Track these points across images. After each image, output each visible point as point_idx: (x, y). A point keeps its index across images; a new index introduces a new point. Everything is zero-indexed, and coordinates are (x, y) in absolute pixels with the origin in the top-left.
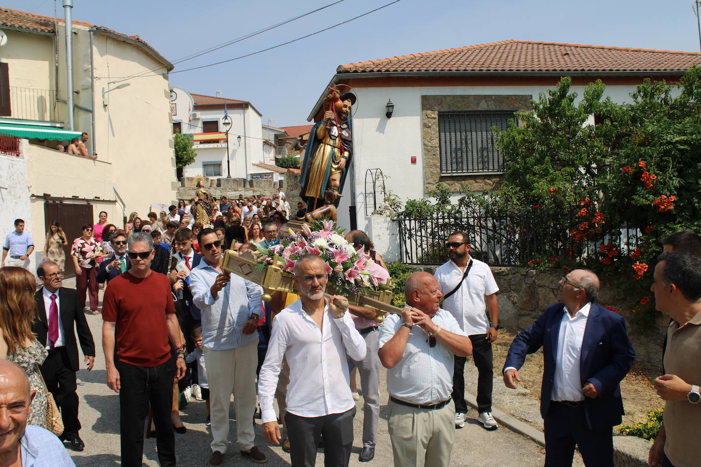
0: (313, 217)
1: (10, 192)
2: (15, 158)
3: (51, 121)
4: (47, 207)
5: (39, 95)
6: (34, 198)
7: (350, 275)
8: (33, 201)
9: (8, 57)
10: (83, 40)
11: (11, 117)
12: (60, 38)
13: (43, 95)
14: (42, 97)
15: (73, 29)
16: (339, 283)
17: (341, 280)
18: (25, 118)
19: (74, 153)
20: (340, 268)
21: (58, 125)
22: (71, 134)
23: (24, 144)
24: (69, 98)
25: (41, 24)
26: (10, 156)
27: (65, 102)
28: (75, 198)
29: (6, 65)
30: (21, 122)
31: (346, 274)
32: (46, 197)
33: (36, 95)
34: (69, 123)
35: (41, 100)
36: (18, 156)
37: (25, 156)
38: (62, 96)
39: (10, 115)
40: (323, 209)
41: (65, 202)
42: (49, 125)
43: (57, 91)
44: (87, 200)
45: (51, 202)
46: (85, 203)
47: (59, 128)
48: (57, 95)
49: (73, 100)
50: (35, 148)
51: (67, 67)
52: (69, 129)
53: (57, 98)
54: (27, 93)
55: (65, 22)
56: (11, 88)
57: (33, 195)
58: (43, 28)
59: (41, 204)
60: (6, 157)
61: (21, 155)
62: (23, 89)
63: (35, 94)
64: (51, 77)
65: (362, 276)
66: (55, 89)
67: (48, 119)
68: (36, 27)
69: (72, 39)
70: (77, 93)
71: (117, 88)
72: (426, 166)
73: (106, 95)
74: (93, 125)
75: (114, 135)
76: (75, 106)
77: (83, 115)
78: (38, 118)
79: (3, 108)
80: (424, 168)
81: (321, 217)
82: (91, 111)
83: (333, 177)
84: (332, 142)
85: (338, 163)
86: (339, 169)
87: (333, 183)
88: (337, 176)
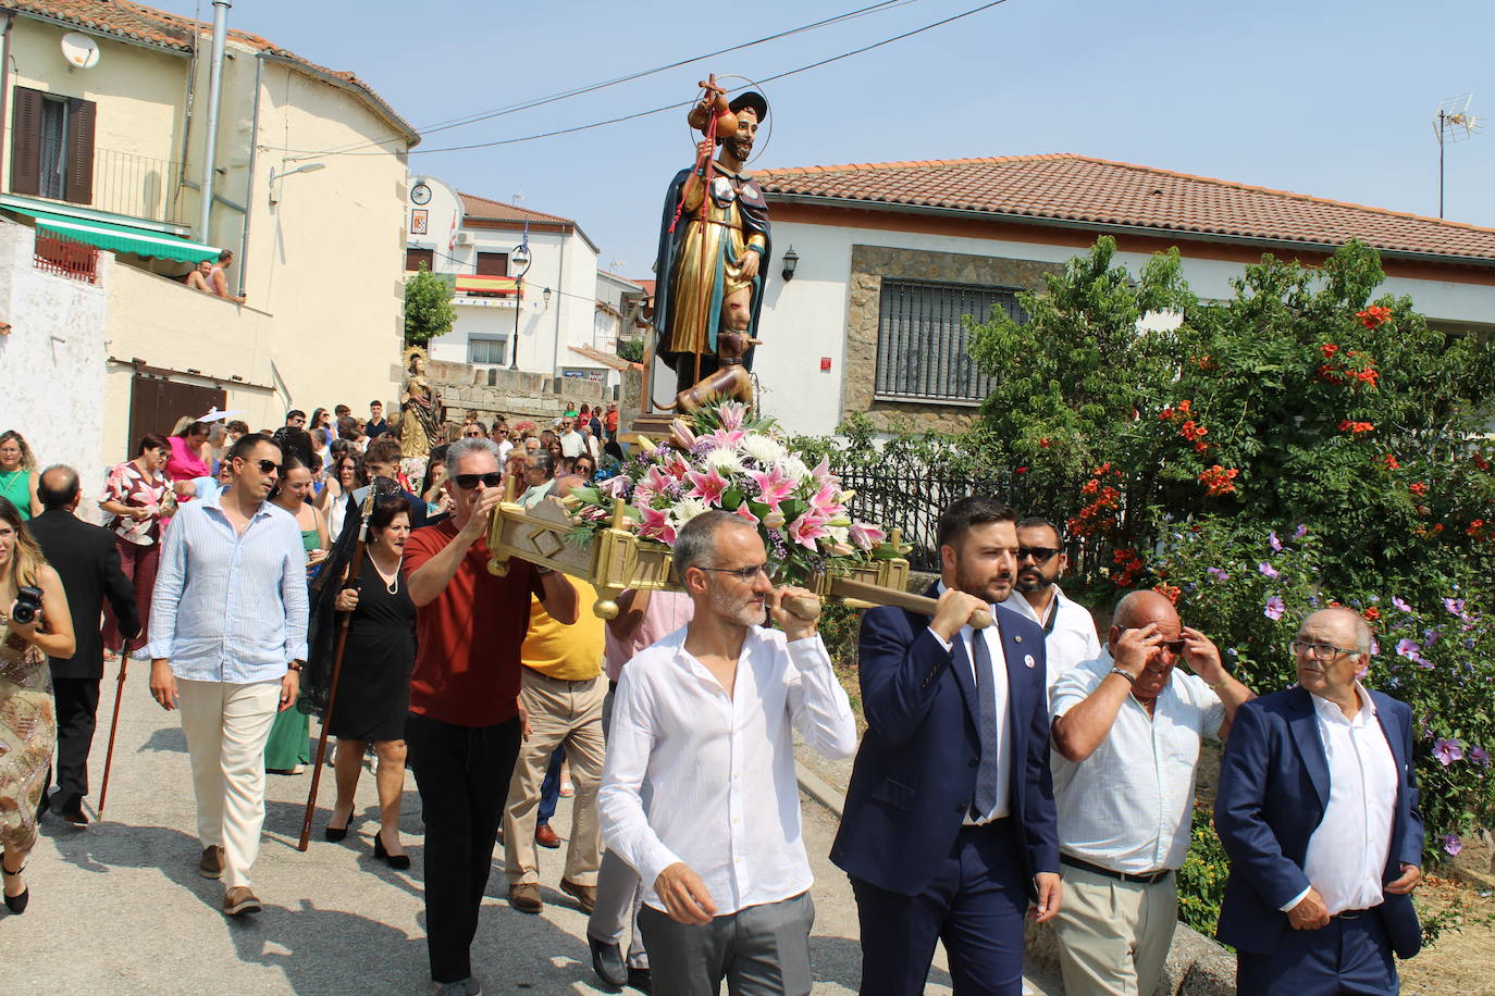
0: (696, 401)
1: (69, 349)
2: (85, 285)
3: (166, 223)
4: (137, 383)
5: (150, 169)
6: (113, 364)
8: (111, 370)
9: (98, 91)
10: (245, 73)
11: (90, 207)
12: (201, 63)
13: (157, 170)
14: (154, 173)
15: (226, 48)
18: (116, 211)
19: (199, 287)
21: (179, 231)
22: (200, 252)
23: (106, 262)
24: (204, 180)
25: (169, 33)
26: (77, 281)
27: (197, 188)
28: (194, 374)
29: (93, 105)
30: (108, 218)
32: (137, 365)
33: (144, 170)
34: (200, 229)
35: (152, 180)
36: (92, 281)
37: (104, 284)
38: (193, 175)
39: (90, 203)
40: (717, 378)
41: (173, 379)
42: (161, 228)
43: (184, 164)
44: (217, 381)
45: (145, 375)
46: (212, 385)
47: (181, 236)
48: (183, 173)
49: (213, 185)
50: (126, 271)
51: (209, 121)
52: (199, 241)
53: (184, 179)
54: (127, 164)
55: (213, 30)
56: (96, 151)
57: (112, 360)
58: (171, 40)
59: (126, 377)
60: (68, 282)
61: (97, 281)
62: (119, 156)
63: (142, 166)
64: (175, 136)
65: (833, 530)
66: (180, 160)
67: (161, 216)
68: (157, 37)
69: (223, 67)
70: (221, 172)
71: (301, 170)
72: (849, 377)
73: (277, 183)
74: (245, 237)
75: (284, 262)
76: (216, 198)
77: (228, 217)
78: (140, 215)
79: (77, 188)
80: (844, 381)
81: (712, 398)
82: (245, 212)
83: (734, 299)
84: (720, 215)
85: (742, 264)
86: (743, 278)
87: (734, 314)
88: (742, 295)
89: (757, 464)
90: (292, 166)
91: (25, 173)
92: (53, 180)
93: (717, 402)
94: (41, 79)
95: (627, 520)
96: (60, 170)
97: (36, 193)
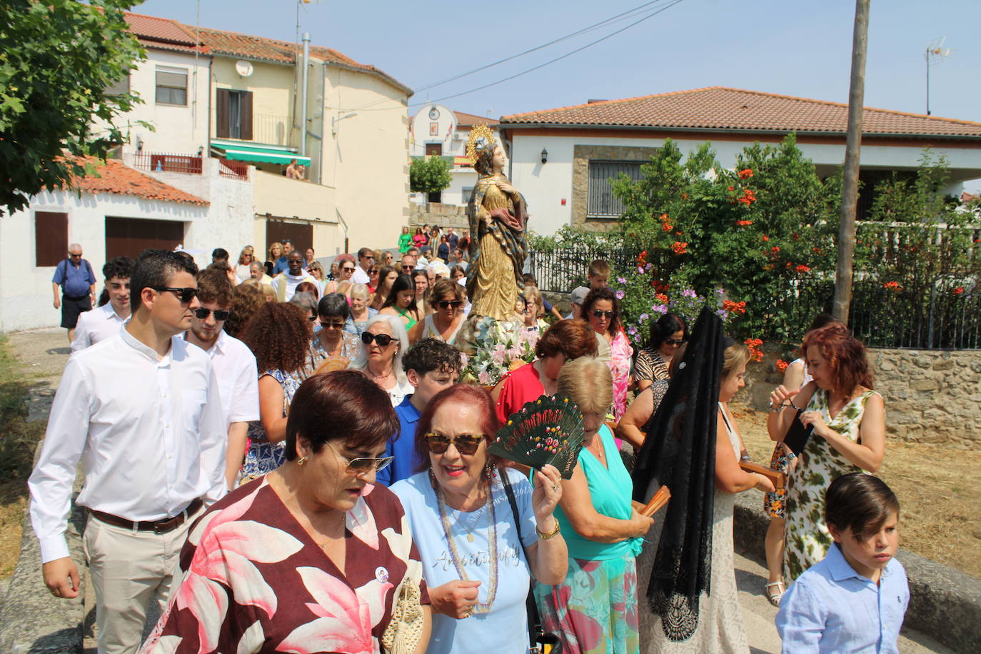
1: (237, 211)
2: (243, 181)
3: (287, 146)
4: (269, 223)
5: (278, 121)
6: (257, 216)
8: (256, 219)
9: (254, 85)
10: (318, 72)
11: (252, 142)
12: (299, 68)
13: (282, 121)
14: (280, 123)
15: (309, 61)
18: (265, 143)
21: (293, 150)
23: (251, 169)
24: (302, 125)
25: (285, 55)
26: (239, 180)
27: (299, 129)
28: (296, 218)
29: (251, 94)
30: (260, 147)
32: (268, 216)
33: (276, 122)
34: (301, 149)
35: (280, 126)
36: (246, 180)
37: (251, 181)
38: (298, 123)
39: (251, 139)
41: (286, 221)
42: (285, 149)
43: (294, 118)
44: (308, 221)
45: (272, 220)
46: (306, 223)
47: (293, 152)
48: (293, 122)
49: (306, 127)
50: (260, 174)
51: (303, 96)
52: (301, 155)
53: (294, 124)
54: (268, 119)
55: (303, 52)
56: (254, 114)
57: (257, 214)
58: (285, 59)
59: (263, 221)
60: (235, 181)
61: (248, 179)
62: (264, 116)
63: (275, 120)
64: (289, 106)
66: (292, 116)
67: (285, 144)
68: (279, 58)
69: (308, 70)
70: (310, 121)
71: (346, 117)
72: (574, 207)
73: (336, 124)
74: (321, 151)
75: (341, 161)
76: (308, 133)
77: (313, 142)
78: (275, 143)
79: (246, 132)
80: (572, 209)
82: (320, 139)
90: (342, 115)
91: (223, 128)
92: (235, 129)
94: (227, 83)
96: (238, 125)
97: (228, 137)
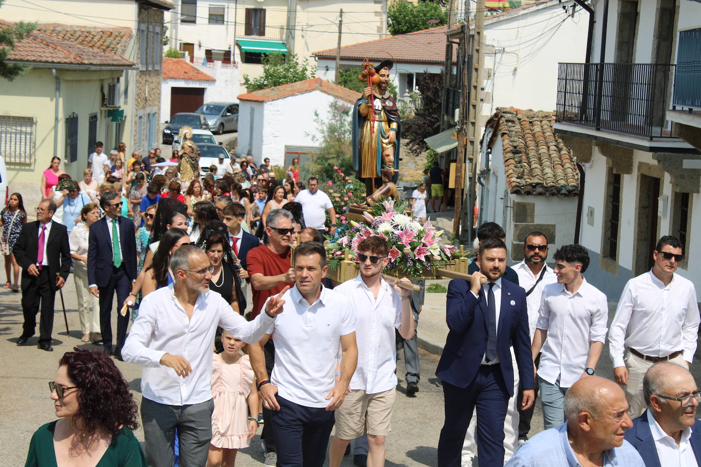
0: (373, 200)
7: (419, 254)
16: (410, 264)
17: (412, 260)
20: (408, 249)
31: (415, 253)
40: (382, 189)
65: (432, 251)
81: (380, 198)
83: (386, 152)
84: (377, 117)
85: (388, 137)
86: (390, 143)
87: (387, 159)
88: (389, 150)
89: (399, 227)
93: (382, 200)
95: (350, 256)
